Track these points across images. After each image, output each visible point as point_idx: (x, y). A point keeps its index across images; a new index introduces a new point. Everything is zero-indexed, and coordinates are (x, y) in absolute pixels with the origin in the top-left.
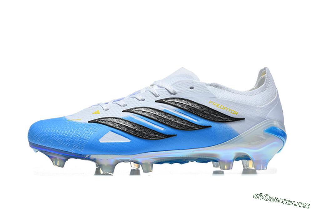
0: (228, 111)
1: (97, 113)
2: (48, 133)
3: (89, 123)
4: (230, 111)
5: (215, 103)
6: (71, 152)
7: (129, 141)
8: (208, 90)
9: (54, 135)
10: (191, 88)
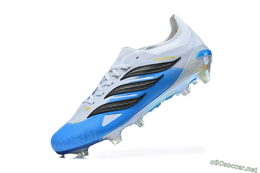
0: (168, 59)
1: (88, 109)
2: (67, 140)
3: (88, 119)
4: (169, 58)
5: (157, 59)
6: (89, 143)
7: (120, 114)
8: (148, 53)
9: (71, 139)
10: (137, 58)
